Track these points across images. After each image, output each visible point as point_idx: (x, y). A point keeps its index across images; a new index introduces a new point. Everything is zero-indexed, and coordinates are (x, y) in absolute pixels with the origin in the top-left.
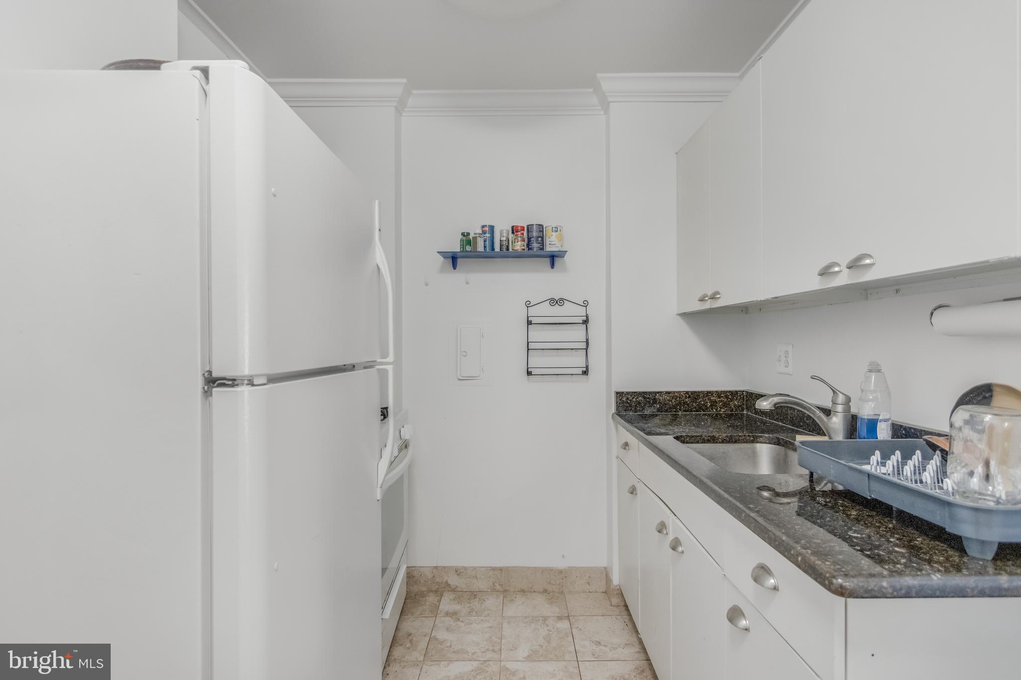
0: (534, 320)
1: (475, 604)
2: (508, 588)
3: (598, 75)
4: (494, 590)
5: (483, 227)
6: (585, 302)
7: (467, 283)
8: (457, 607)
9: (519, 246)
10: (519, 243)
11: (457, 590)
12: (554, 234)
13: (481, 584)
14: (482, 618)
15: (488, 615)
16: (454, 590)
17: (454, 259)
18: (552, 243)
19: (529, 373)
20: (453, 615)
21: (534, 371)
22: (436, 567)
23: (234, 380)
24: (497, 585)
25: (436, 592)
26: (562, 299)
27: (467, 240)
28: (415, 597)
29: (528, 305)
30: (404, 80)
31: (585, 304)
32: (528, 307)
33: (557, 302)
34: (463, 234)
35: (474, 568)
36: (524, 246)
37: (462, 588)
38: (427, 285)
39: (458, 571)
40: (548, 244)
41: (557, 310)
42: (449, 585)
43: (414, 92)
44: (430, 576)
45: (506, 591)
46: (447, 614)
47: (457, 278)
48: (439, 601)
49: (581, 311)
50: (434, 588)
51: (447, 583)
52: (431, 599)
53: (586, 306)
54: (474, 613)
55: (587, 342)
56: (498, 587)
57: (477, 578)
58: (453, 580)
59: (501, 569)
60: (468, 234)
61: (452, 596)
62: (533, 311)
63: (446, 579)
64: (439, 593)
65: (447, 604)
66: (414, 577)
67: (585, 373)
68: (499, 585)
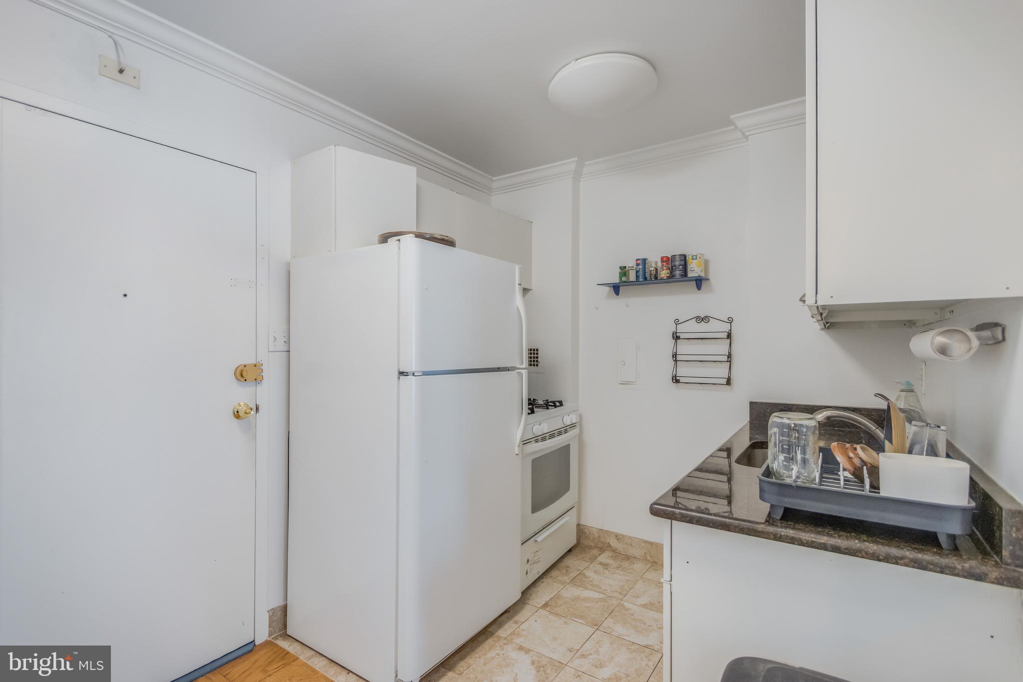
0: (682, 336)
1: (626, 564)
2: (657, 561)
3: (732, 117)
4: (646, 559)
5: (637, 260)
6: (730, 319)
7: (627, 306)
8: (610, 561)
9: (664, 274)
10: (664, 272)
11: (616, 551)
12: (694, 261)
13: (635, 552)
14: (625, 573)
15: (631, 573)
16: (614, 551)
17: (616, 289)
18: (692, 269)
19: (677, 381)
20: (605, 566)
21: (682, 380)
22: (601, 530)
23: (407, 373)
24: (648, 555)
25: (601, 548)
26: (706, 317)
27: (624, 271)
28: (584, 548)
29: (677, 322)
30: (576, 159)
31: (730, 321)
32: (676, 324)
33: (702, 319)
34: (620, 267)
35: (630, 538)
36: (668, 274)
37: (620, 551)
38: (597, 309)
39: (618, 537)
40: (689, 270)
41: (703, 327)
42: (610, 546)
43: (586, 163)
44: (597, 535)
45: (655, 562)
46: (601, 563)
47: (619, 303)
48: (600, 555)
49: (726, 327)
50: (600, 545)
51: (609, 544)
52: (595, 552)
53: (731, 323)
54: (621, 569)
55: (729, 356)
56: (649, 558)
57: (632, 546)
58: (614, 543)
59: (651, 543)
60: (625, 267)
61: (611, 554)
62: (681, 328)
63: (608, 541)
64: (602, 550)
65: (604, 558)
66: (585, 533)
67: (729, 382)
68: (650, 556)
